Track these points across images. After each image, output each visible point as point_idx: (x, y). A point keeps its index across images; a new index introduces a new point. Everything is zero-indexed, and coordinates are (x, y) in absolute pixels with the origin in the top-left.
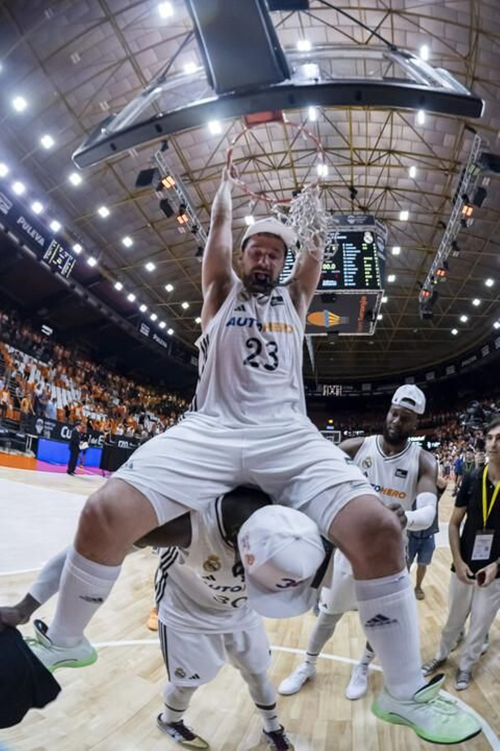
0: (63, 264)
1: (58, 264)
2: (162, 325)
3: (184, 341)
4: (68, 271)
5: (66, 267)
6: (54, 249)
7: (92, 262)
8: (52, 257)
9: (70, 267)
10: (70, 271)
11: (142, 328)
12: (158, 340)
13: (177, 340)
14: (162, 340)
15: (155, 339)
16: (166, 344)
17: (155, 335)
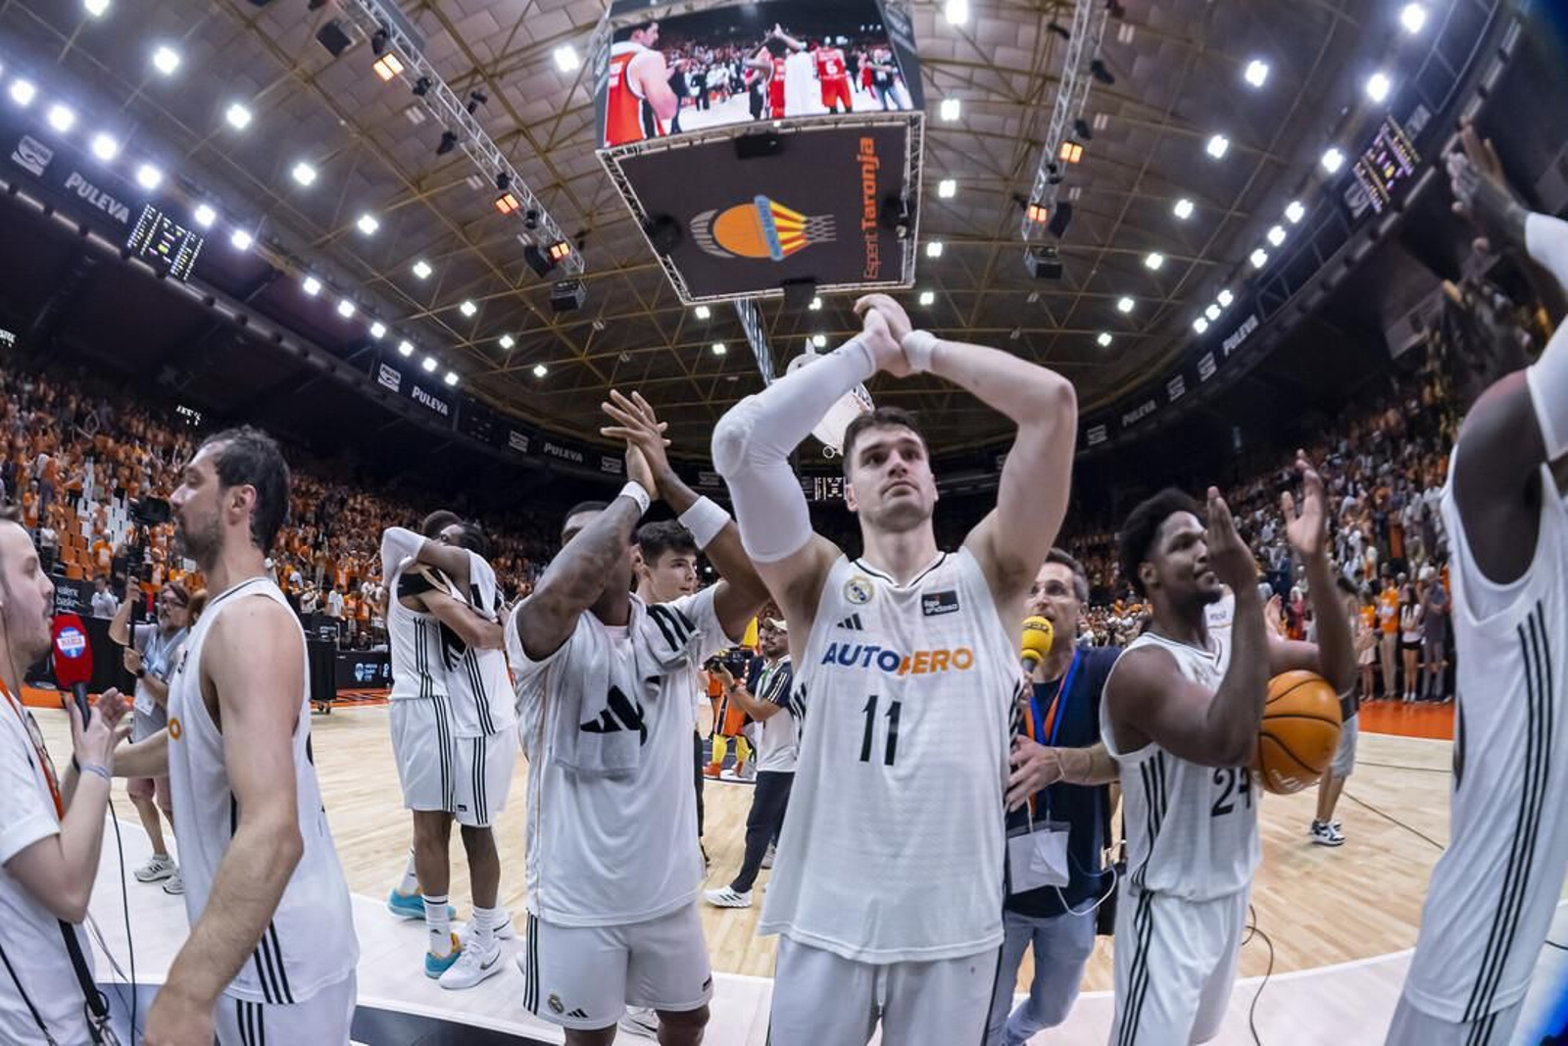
0: (172, 254)
1: (160, 253)
2: (430, 365)
3: (488, 399)
4: (186, 266)
5: (180, 258)
6: (149, 224)
7: (242, 240)
8: (147, 242)
9: (190, 256)
10: (191, 264)
11: (382, 373)
12: (424, 398)
13: (470, 395)
14: (434, 400)
15: (418, 397)
16: (445, 407)
17: (416, 388)
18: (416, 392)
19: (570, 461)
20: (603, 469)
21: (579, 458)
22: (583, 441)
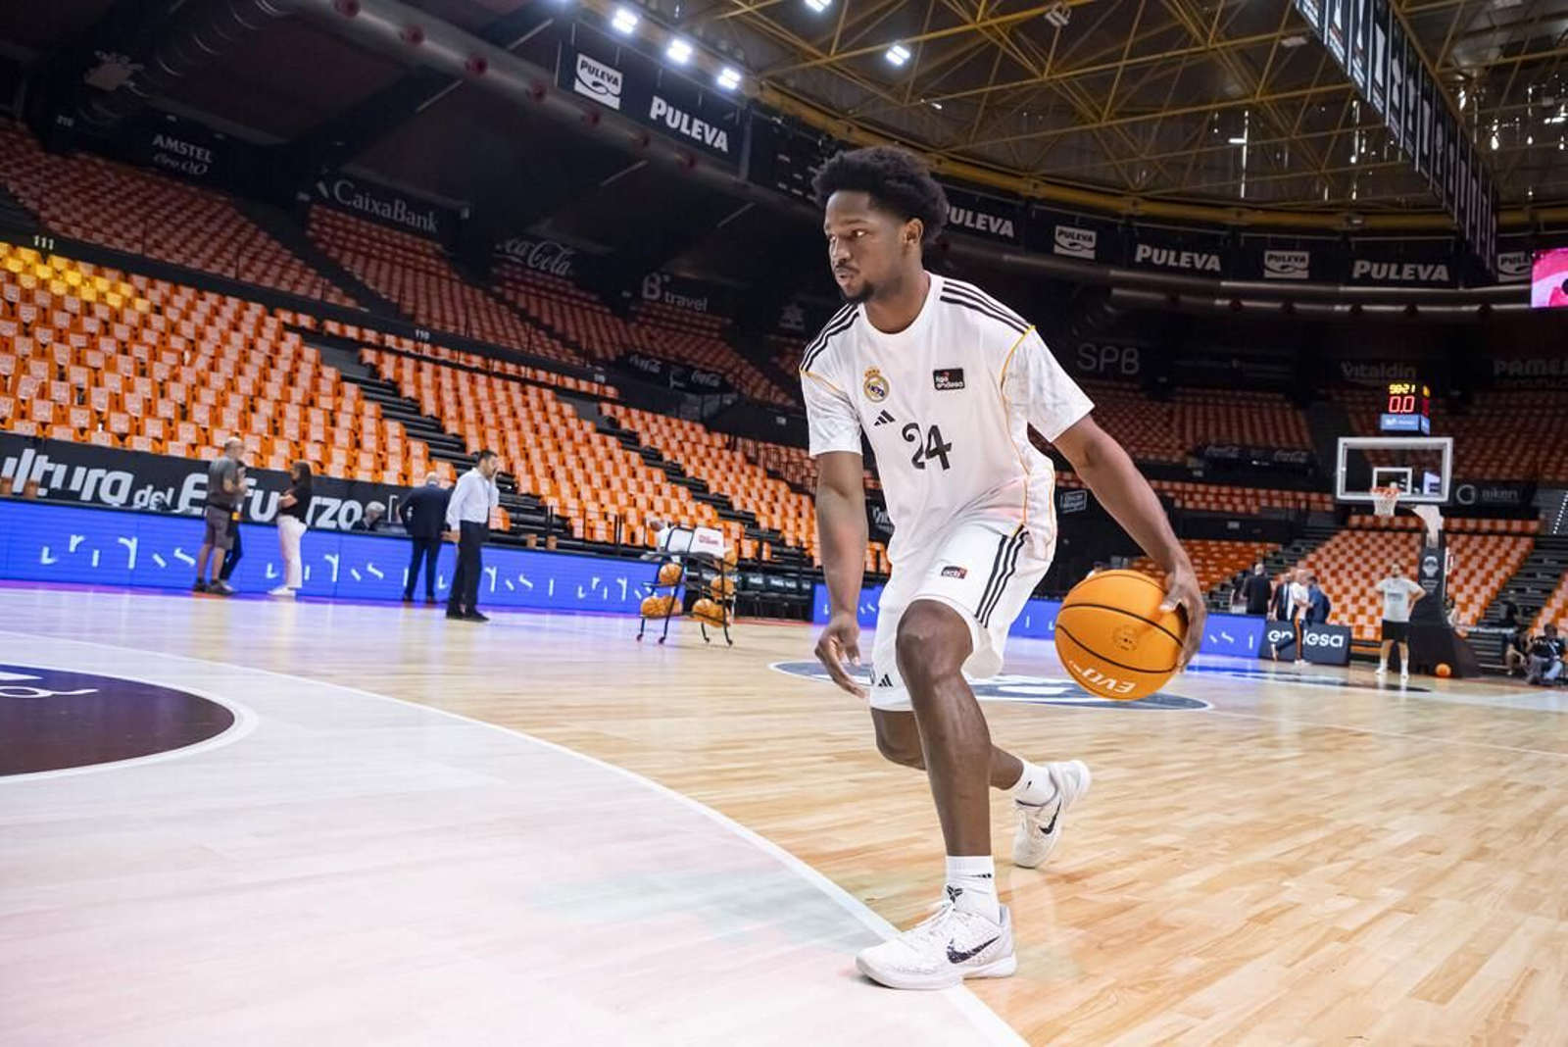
2: (680, 52)
12: (676, 120)
13: (775, 112)
14: (697, 123)
15: (662, 119)
16: (723, 135)
17: (657, 101)
18: (658, 108)
19: (986, 234)
20: (1057, 249)
21: (1008, 229)
22: (1015, 195)
